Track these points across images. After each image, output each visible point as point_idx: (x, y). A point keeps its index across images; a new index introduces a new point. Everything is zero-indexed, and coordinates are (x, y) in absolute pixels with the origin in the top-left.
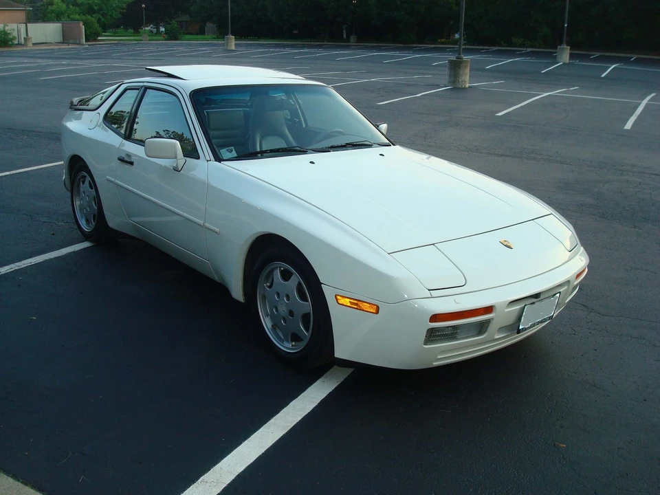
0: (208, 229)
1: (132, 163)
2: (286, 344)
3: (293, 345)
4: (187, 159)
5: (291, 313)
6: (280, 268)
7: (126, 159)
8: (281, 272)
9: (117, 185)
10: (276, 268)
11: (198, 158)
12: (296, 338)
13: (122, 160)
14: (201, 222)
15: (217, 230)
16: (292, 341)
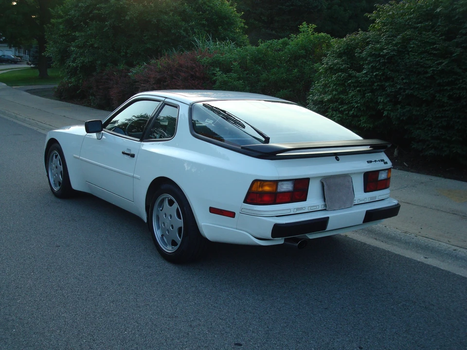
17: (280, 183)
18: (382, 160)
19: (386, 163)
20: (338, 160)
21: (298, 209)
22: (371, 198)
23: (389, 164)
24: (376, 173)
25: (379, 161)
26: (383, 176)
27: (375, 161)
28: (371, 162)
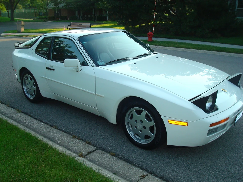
0: (98, 95)
1: (54, 70)
2: (142, 141)
3: (146, 141)
4: (83, 66)
5: (144, 128)
6: (135, 110)
7: (50, 68)
8: (136, 111)
9: (46, 79)
10: (134, 110)
11: (88, 65)
12: (147, 137)
13: (48, 68)
14: (94, 93)
15: (103, 96)
16: (145, 139)
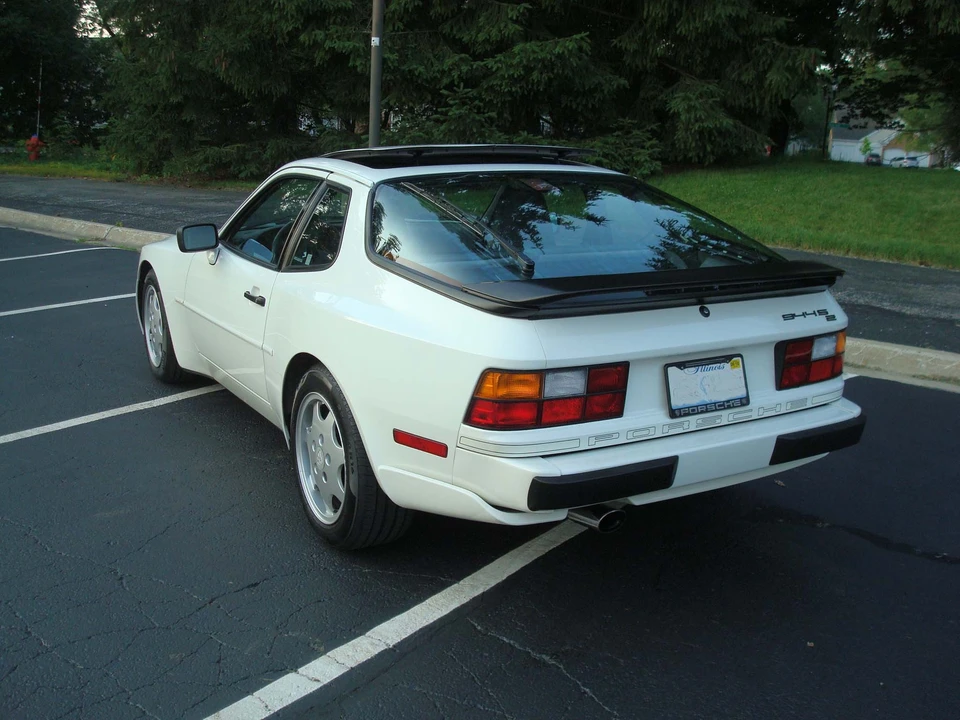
17: (549, 377)
18: (822, 312)
19: (832, 318)
20: (707, 315)
21: (598, 438)
22: (793, 403)
23: (842, 320)
24: (807, 342)
25: (814, 313)
26: (822, 350)
27: (804, 314)
28: (793, 316)
